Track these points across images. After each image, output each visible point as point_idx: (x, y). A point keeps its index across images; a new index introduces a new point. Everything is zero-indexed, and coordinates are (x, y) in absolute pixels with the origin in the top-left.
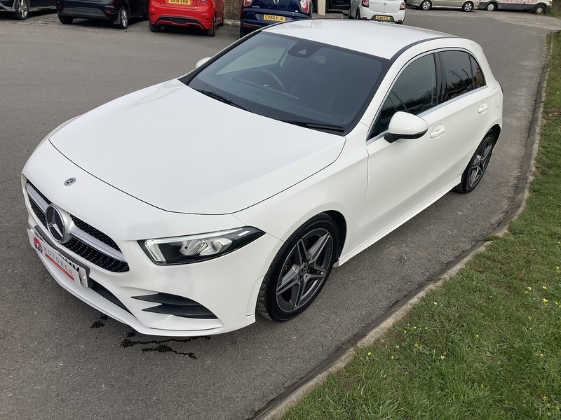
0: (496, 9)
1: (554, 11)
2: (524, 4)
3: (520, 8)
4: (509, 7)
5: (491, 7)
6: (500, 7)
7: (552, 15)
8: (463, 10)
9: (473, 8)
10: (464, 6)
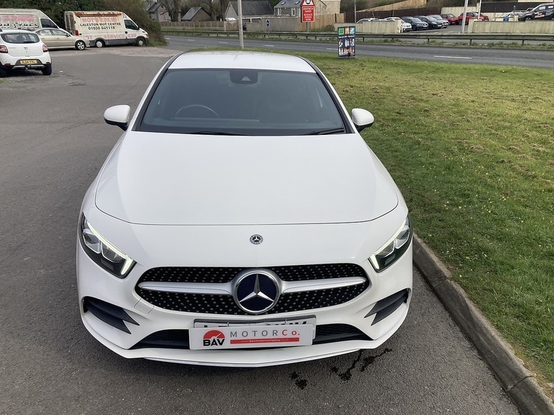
0: (104, 46)
1: (152, 41)
2: (127, 39)
3: (124, 43)
4: (115, 43)
5: (99, 44)
6: (107, 43)
7: (152, 45)
8: (77, 49)
9: (85, 46)
10: (76, 45)
